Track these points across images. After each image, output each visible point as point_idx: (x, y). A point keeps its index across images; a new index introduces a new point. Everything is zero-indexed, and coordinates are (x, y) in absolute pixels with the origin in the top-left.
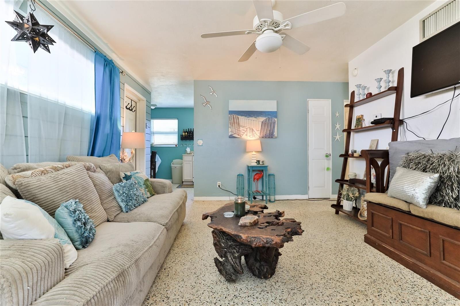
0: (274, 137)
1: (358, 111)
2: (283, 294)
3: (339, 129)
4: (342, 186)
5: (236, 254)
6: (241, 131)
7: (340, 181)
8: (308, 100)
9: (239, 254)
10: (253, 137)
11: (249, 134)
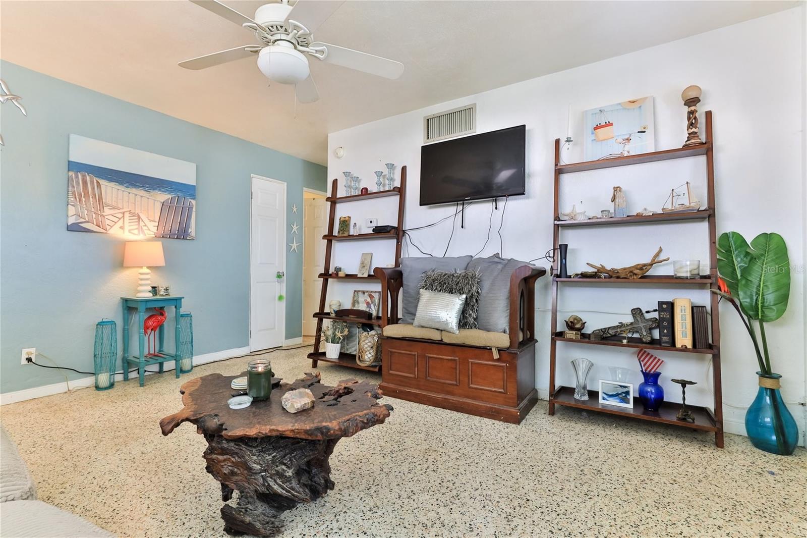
0: (188, 238)
1: (342, 211)
2: (365, 501)
3: (296, 232)
4: (320, 321)
5: (288, 472)
6: (106, 217)
7: (319, 315)
8: (252, 175)
9: (293, 469)
10: (139, 234)
11: (129, 226)
